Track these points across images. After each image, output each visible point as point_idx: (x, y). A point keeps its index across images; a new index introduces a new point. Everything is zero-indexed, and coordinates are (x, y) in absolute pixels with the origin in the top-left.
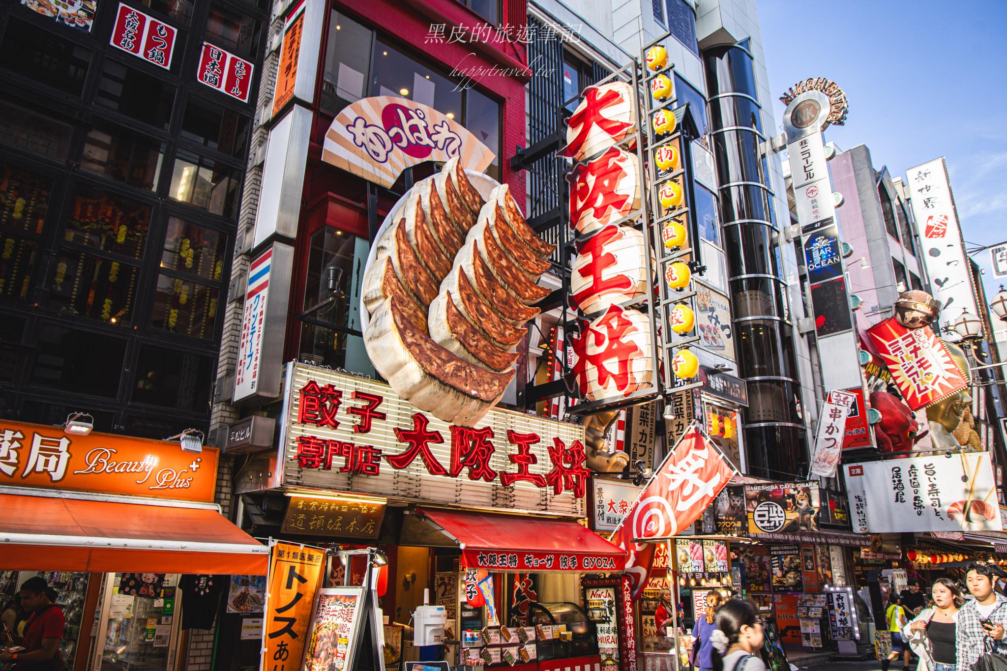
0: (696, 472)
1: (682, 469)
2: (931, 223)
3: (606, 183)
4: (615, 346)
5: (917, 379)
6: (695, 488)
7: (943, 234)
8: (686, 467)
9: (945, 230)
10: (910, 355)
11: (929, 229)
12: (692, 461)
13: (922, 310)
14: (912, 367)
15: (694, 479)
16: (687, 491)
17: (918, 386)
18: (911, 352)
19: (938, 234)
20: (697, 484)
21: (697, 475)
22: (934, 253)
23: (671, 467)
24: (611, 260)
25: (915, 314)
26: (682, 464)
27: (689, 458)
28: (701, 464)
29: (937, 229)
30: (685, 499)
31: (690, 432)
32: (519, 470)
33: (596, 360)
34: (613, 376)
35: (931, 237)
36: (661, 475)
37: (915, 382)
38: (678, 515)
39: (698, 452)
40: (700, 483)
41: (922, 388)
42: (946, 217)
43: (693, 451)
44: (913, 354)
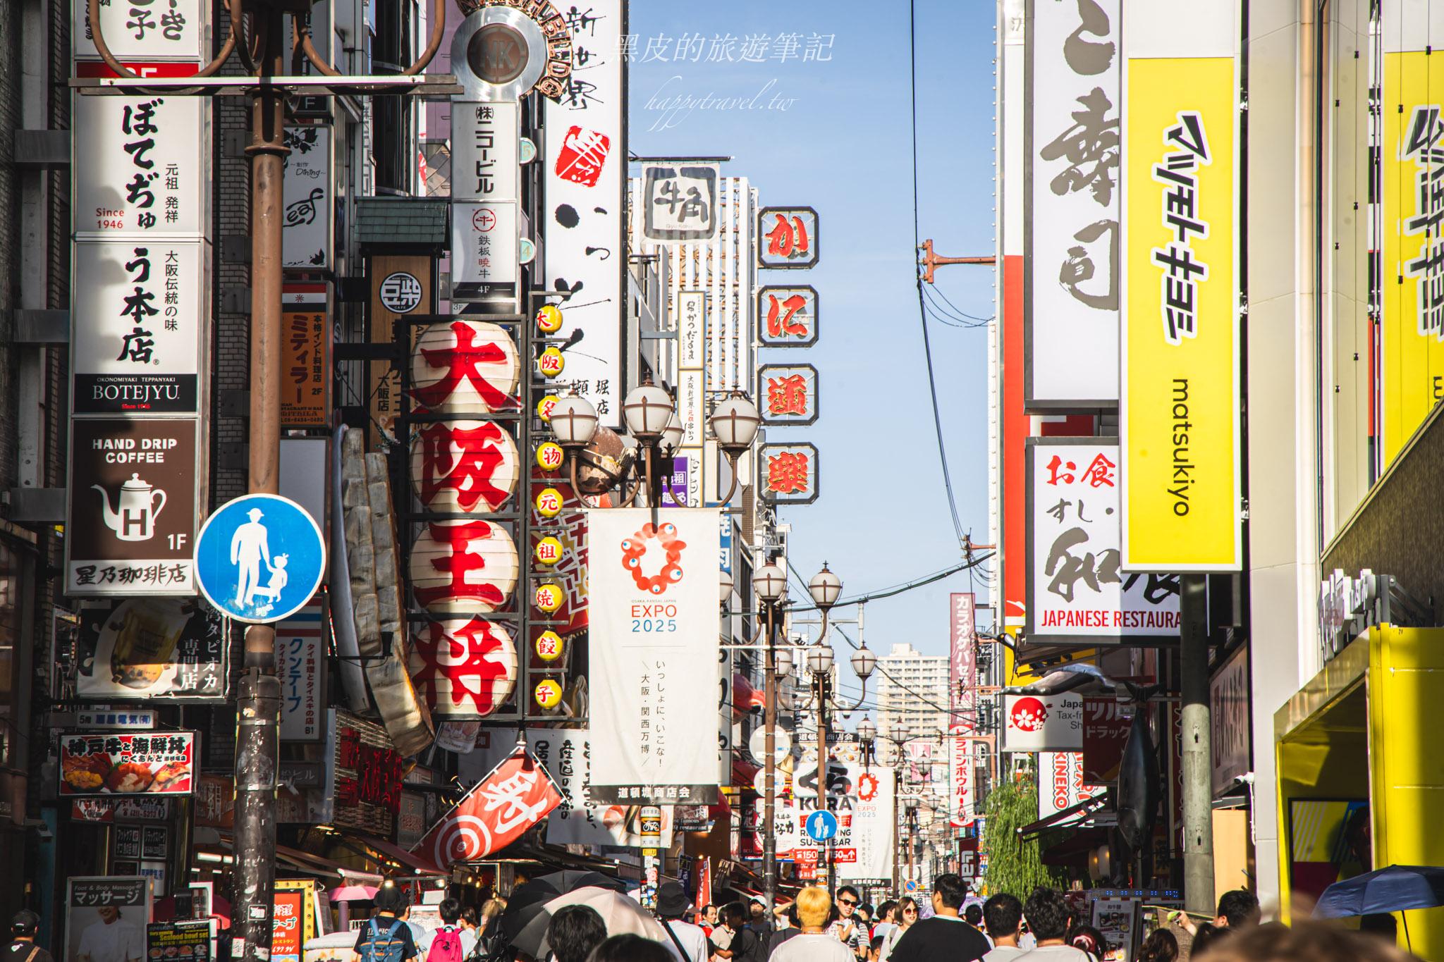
0: (519, 795)
1: (504, 789)
2: (572, 143)
3: (479, 465)
4: (477, 662)
5: (574, 583)
6: (518, 812)
7: (593, 179)
8: (509, 788)
9: (597, 171)
10: (570, 539)
11: (567, 155)
12: (517, 783)
13: (608, 469)
14: (570, 560)
15: (518, 803)
16: (509, 814)
17: (574, 594)
18: (573, 534)
19: (583, 176)
20: (519, 807)
21: (521, 798)
22: (568, 216)
23: (491, 787)
24: (476, 562)
25: (596, 473)
26: (505, 784)
27: (514, 780)
28: (527, 787)
29: (583, 162)
30: (504, 821)
31: (519, 753)
32: (359, 778)
33: (451, 673)
34: (472, 694)
35: (567, 176)
36: (478, 795)
37: (570, 587)
38: (495, 836)
39: (526, 775)
40: (523, 807)
41: (579, 600)
42: (605, 141)
43: (519, 774)
44: (576, 538)
